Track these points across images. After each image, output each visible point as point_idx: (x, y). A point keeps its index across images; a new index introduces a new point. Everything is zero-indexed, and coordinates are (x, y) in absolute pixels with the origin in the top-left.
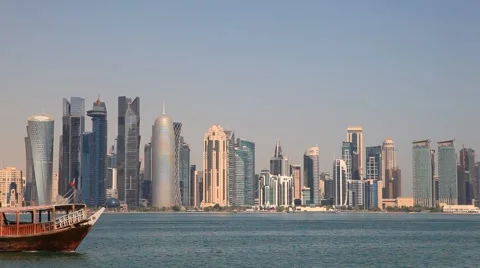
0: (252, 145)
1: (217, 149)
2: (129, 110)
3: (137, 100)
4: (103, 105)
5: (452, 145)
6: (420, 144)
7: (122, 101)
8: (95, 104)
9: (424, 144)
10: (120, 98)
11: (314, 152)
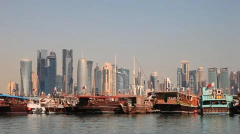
0: (128, 71)
1: (108, 73)
2: (67, 55)
3: (71, 51)
4: (54, 53)
5: (227, 70)
6: (211, 70)
7: (64, 51)
8: (51, 53)
9: (213, 70)
10: (63, 50)
11: (155, 74)
